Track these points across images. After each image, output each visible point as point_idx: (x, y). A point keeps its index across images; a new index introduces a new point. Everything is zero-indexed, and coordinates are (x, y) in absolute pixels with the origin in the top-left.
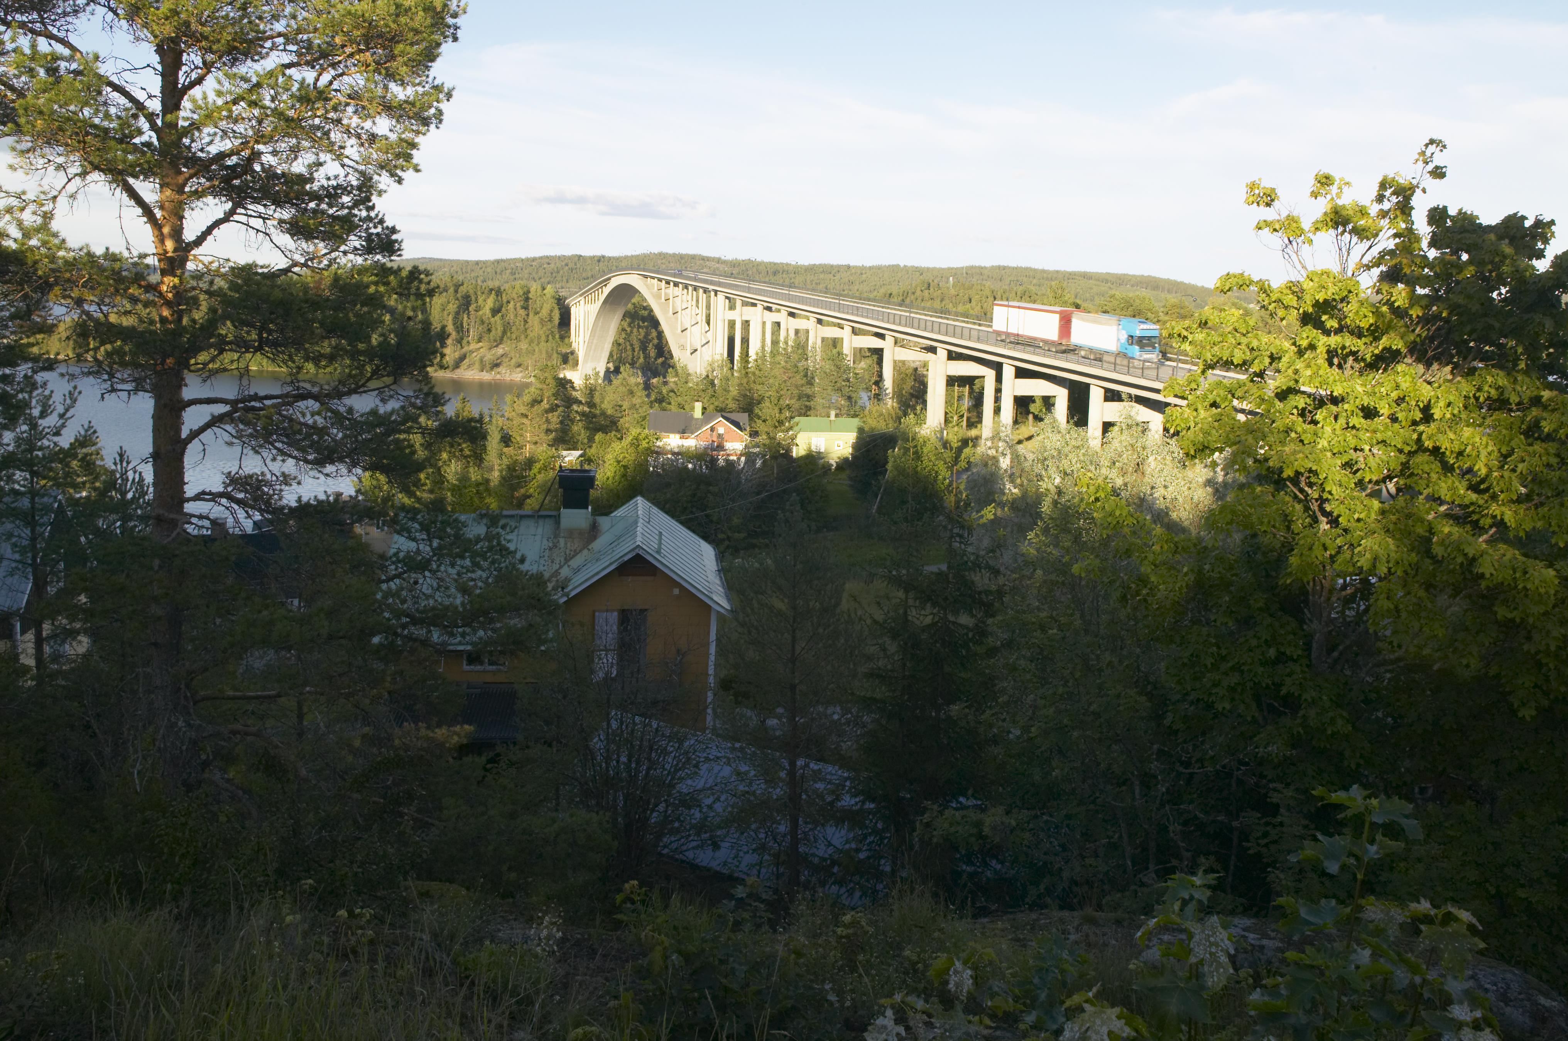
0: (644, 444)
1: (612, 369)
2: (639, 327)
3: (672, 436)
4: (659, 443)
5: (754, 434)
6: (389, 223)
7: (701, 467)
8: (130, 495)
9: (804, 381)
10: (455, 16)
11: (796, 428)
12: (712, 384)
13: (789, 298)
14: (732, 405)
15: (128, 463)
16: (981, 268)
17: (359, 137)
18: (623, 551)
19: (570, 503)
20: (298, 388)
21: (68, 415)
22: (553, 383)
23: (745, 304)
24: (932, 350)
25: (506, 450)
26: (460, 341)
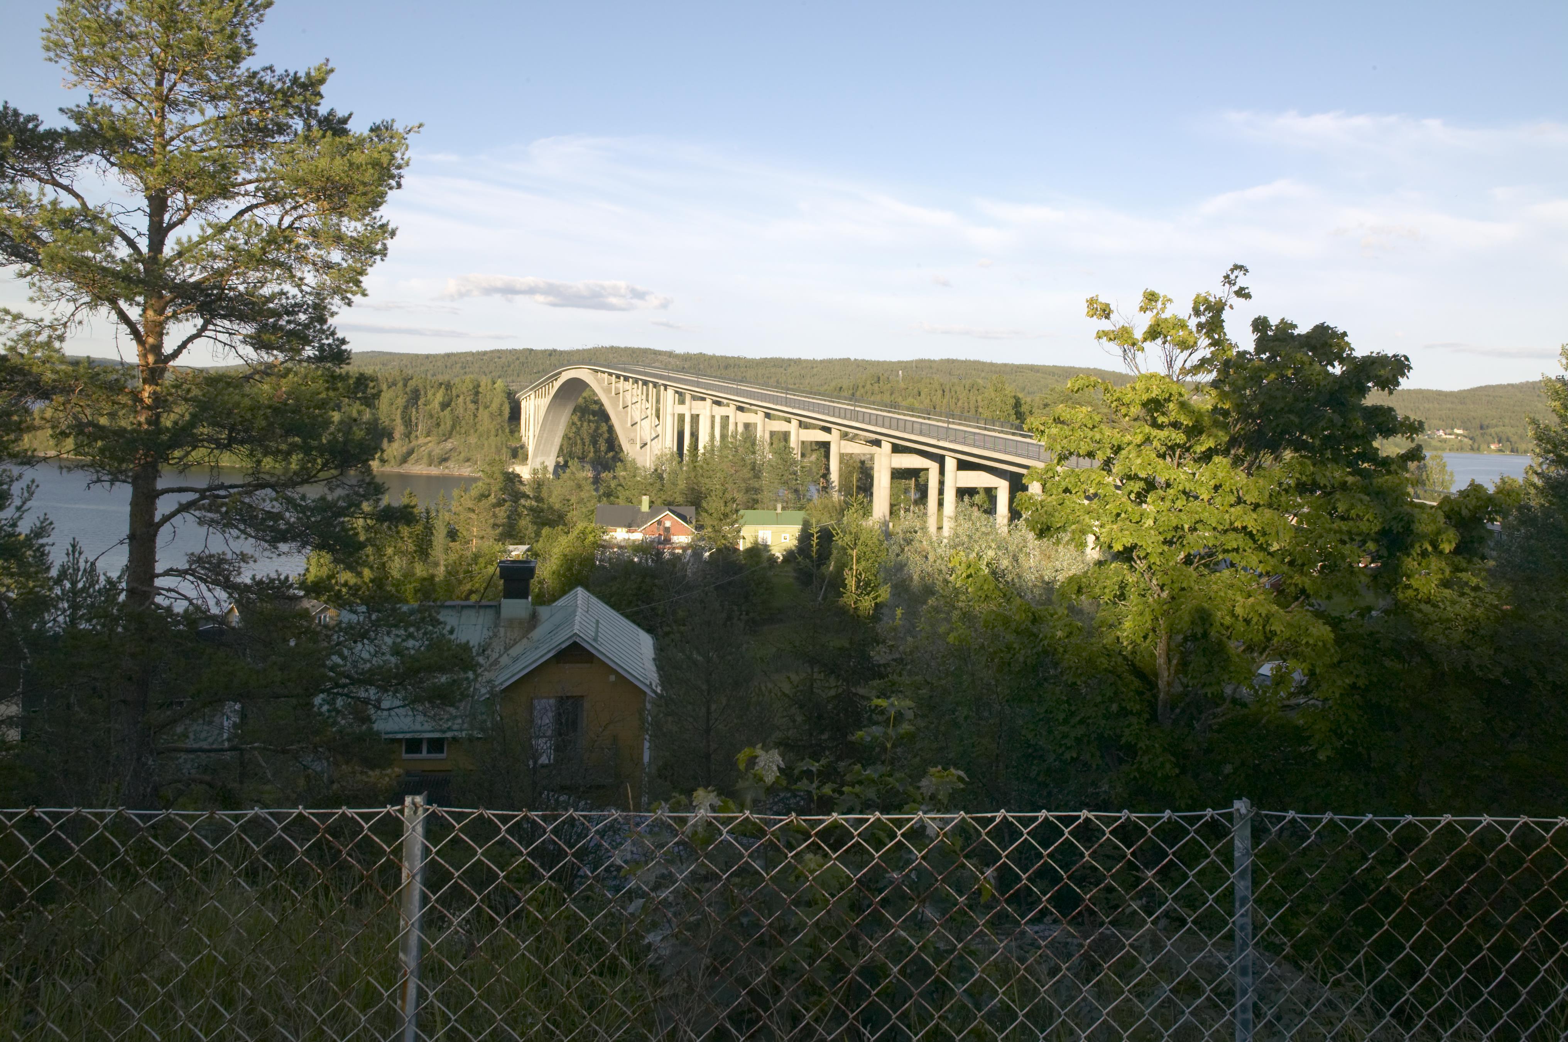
0: (591, 538)
1: (562, 463)
2: (589, 421)
3: (619, 530)
4: (606, 537)
5: (699, 527)
6: (340, 335)
7: (647, 560)
8: (80, 585)
9: (751, 475)
10: (399, 167)
11: (741, 521)
12: (661, 477)
13: (738, 393)
14: (680, 499)
15: (80, 553)
16: (930, 361)
17: (314, 264)
18: (561, 639)
19: (510, 594)
20: (258, 479)
21: (25, 507)
22: (500, 478)
23: (694, 398)
24: (877, 443)
25: (452, 544)
26: (408, 435)
